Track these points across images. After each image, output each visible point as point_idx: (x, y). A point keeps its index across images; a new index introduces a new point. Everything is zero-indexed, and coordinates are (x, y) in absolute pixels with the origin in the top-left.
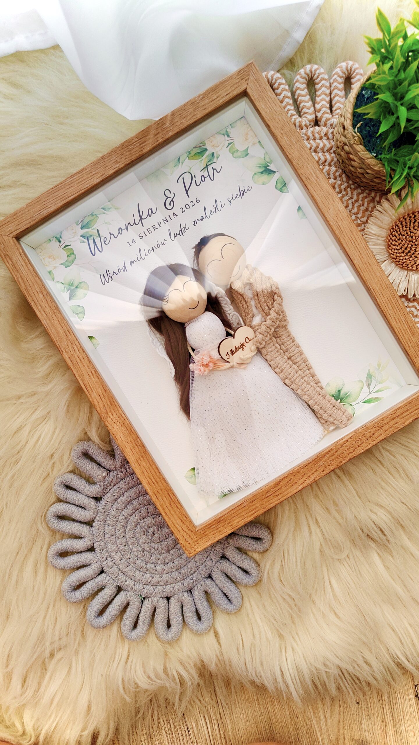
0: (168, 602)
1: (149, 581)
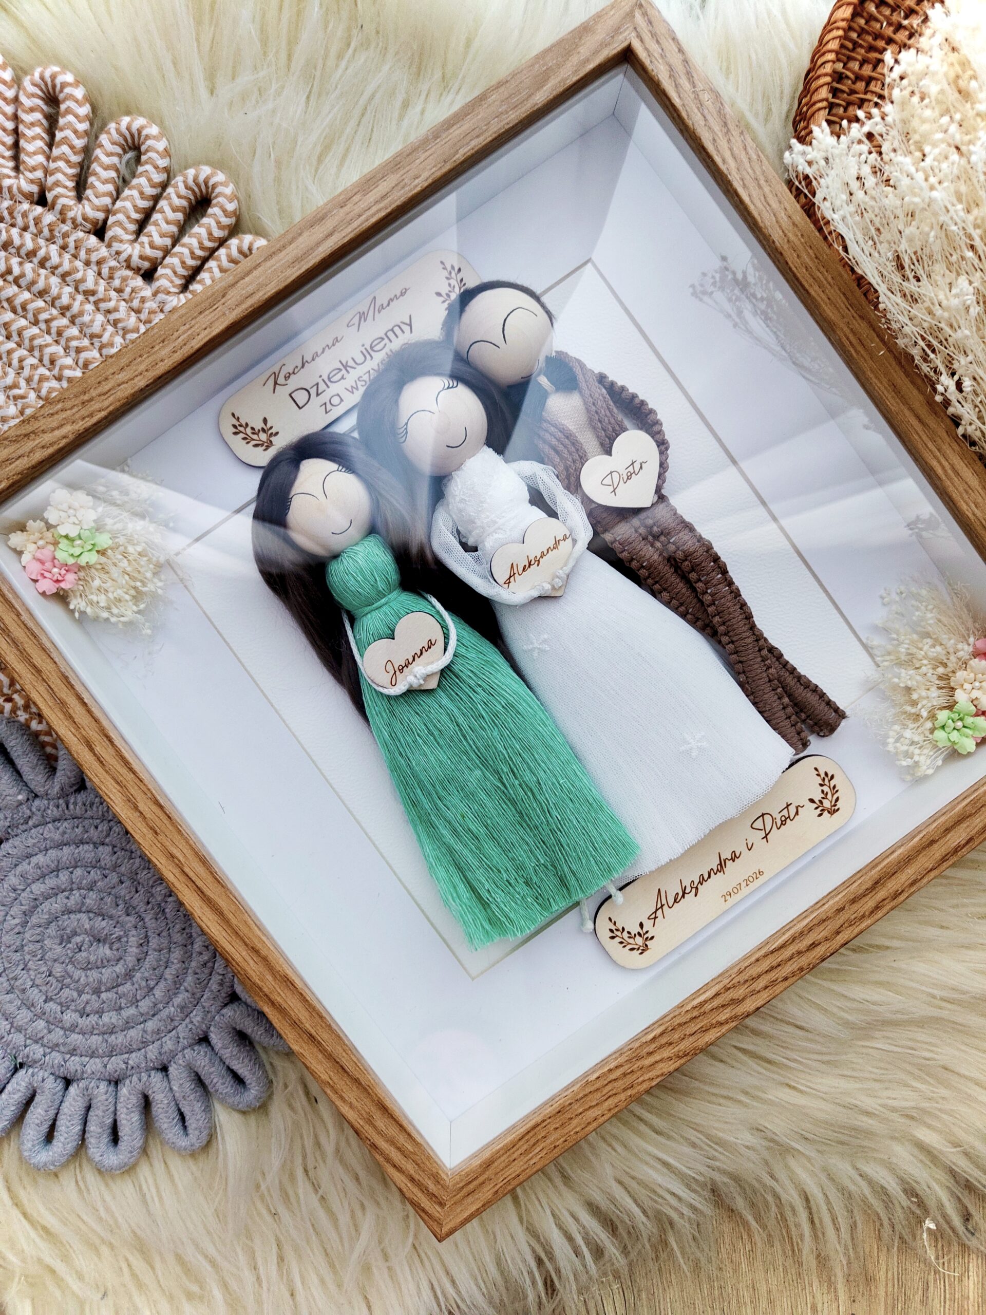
0: (66, 1088)
1: (40, 1035)
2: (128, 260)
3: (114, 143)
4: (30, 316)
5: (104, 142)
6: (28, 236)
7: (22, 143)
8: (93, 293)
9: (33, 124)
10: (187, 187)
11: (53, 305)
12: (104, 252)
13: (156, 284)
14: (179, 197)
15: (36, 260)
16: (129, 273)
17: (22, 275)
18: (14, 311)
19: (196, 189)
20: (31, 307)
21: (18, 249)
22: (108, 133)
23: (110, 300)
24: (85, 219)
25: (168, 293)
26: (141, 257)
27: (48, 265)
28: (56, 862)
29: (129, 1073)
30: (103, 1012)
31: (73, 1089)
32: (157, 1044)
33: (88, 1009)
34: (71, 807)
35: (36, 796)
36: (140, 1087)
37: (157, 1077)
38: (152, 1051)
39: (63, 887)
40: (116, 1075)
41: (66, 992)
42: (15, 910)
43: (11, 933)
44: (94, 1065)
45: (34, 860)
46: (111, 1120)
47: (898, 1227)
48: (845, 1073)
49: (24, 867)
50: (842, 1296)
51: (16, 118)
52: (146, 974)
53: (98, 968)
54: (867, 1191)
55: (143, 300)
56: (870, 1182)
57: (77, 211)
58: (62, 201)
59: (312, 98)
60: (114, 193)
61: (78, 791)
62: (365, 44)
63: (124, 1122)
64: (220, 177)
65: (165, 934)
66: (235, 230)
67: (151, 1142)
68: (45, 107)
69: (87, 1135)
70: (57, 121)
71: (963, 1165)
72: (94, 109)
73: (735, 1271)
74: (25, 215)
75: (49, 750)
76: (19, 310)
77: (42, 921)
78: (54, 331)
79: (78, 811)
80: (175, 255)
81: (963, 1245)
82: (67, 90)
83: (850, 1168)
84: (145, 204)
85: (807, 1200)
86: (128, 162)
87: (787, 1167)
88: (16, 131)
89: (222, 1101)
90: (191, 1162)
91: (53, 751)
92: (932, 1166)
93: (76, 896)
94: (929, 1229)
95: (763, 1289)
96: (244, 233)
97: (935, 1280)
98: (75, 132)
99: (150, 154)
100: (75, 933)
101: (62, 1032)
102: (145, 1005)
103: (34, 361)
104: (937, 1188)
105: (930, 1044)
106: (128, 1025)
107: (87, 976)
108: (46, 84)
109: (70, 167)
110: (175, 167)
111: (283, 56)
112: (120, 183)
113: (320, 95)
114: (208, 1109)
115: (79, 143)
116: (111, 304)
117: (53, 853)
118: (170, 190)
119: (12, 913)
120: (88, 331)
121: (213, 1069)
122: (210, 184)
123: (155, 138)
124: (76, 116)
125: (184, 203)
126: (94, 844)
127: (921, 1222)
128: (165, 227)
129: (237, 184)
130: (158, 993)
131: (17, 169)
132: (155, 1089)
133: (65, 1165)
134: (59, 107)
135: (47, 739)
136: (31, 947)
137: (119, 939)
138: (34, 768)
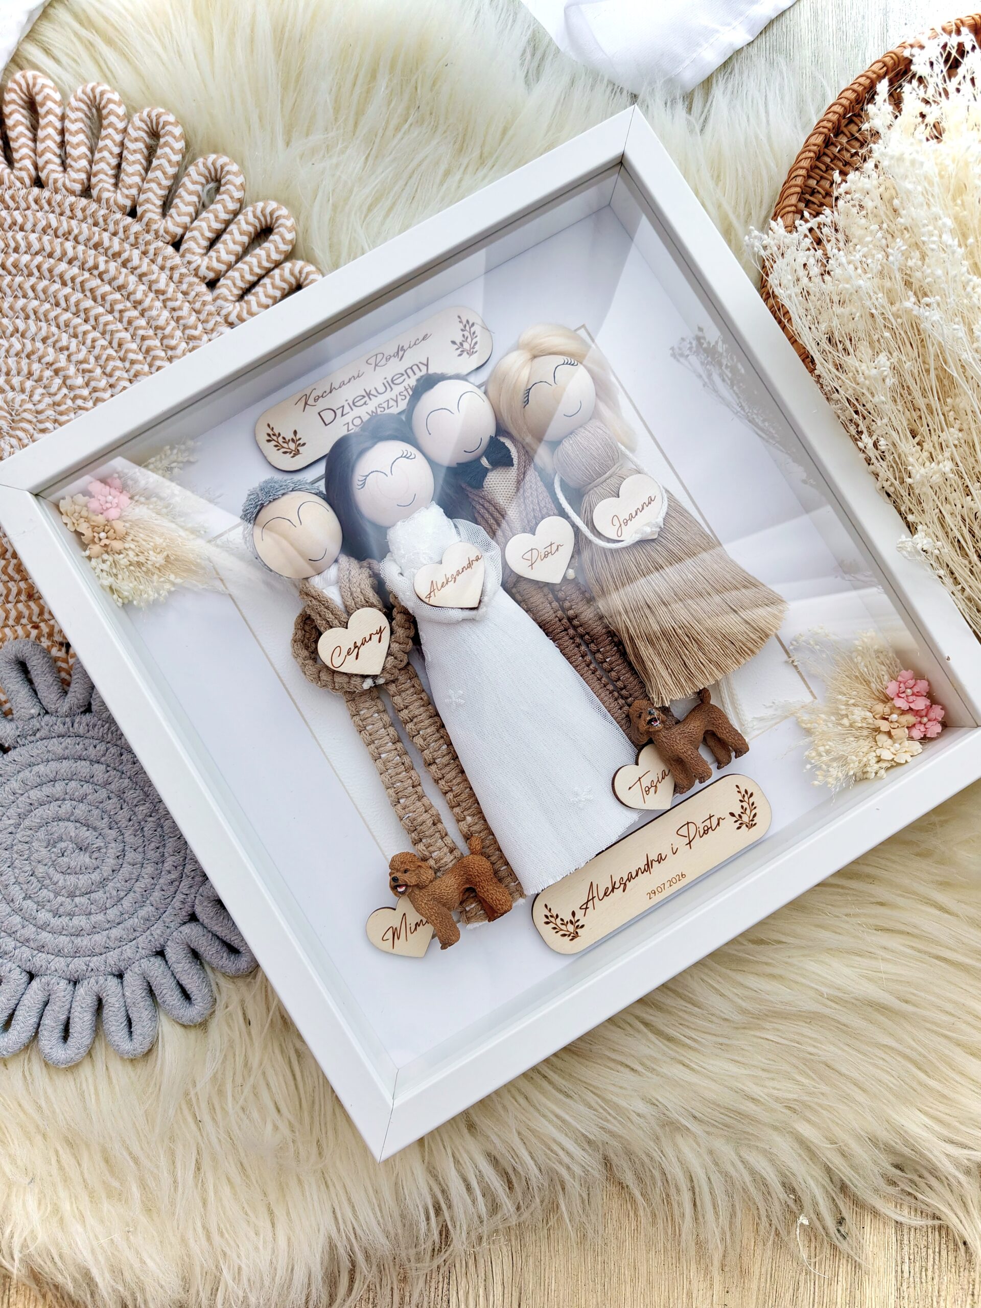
2: (196, 270)
3: (200, 174)
4: (108, 306)
5: (191, 173)
6: (116, 240)
7: (124, 165)
8: (163, 293)
9: (135, 151)
10: (255, 216)
11: (128, 299)
12: (177, 260)
13: (217, 292)
14: (247, 223)
15: (120, 261)
16: (196, 280)
17: (106, 271)
18: (95, 300)
19: (262, 219)
20: (109, 298)
21: (107, 250)
22: (197, 165)
23: (177, 300)
24: (166, 232)
25: (226, 300)
26: (208, 268)
27: (129, 265)
28: (54, 773)
29: (88, 974)
30: (74, 915)
31: (34, 983)
32: (117, 951)
33: (61, 910)
34: (76, 725)
35: (47, 713)
36: (96, 988)
37: (113, 982)
38: (112, 957)
39: (57, 796)
40: (76, 975)
41: (44, 892)
42: (12, 812)
43: (4, 832)
44: (59, 963)
45: (36, 769)
46: (64, 1017)
47: (775, 1221)
48: (736, 1058)
49: (26, 774)
50: (717, 1286)
51: (122, 144)
52: (118, 885)
53: (76, 873)
54: (748, 1178)
55: (204, 304)
56: (753, 1172)
57: (160, 225)
58: (149, 215)
59: (370, 158)
60: (194, 214)
61: (84, 712)
62: (420, 122)
63: (77, 1020)
64: (284, 211)
65: (140, 849)
66: (290, 256)
67: (97, 1044)
68: (147, 140)
69: (41, 1028)
70: (155, 151)
71: (837, 1162)
72: (187, 145)
73: (619, 1248)
74: (116, 223)
75: (63, 675)
76: (99, 299)
77: (34, 824)
78: (125, 320)
79: (82, 730)
80: (237, 270)
81: (834, 1247)
82: (168, 128)
83: (733, 1154)
84: (218, 226)
85: (692, 1180)
86: (209, 191)
87: (675, 1145)
88: (120, 155)
89: (168, 1013)
90: (129, 1068)
91: (67, 677)
92: (810, 1163)
93: (67, 805)
94: (802, 1224)
95: (643, 1270)
96: (298, 259)
97: (806, 1282)
98: (169, 161)
99: (228, 186)
100: (61, 839)
101: (34, 929)
102: (112, 913)
103: (105, 343)
104: (812, 1183)
105: (815, 1040)
106: (95, 929)
107: (65, 880)
108: (152, 122)
109: (161, 189)
110: (247, 198)
111: (351, 122)
112: (200, 207)
113: (376, 157)
114: (154, 1018)
115: (171, 171)
116: (177, 304)
117: (53, 765)
118: (240, 217)
119: (8, 814)
120: (154, 324)
121: (165, 981)
122: (275, 216)
123: (234, 174)
124: (172, 149)
125: (251, 229)
126: (91, 761)
127: (796, 1218)
128: (232, 246)
129: (297, 219)
130: (127, 903)
131: (116, 185)
132: (109, 992)
133: (16, 1055)
134: (158, 140)
135: (64, 665)
136: (20, 847)
137: (99, 849)
138: (49, 687)
